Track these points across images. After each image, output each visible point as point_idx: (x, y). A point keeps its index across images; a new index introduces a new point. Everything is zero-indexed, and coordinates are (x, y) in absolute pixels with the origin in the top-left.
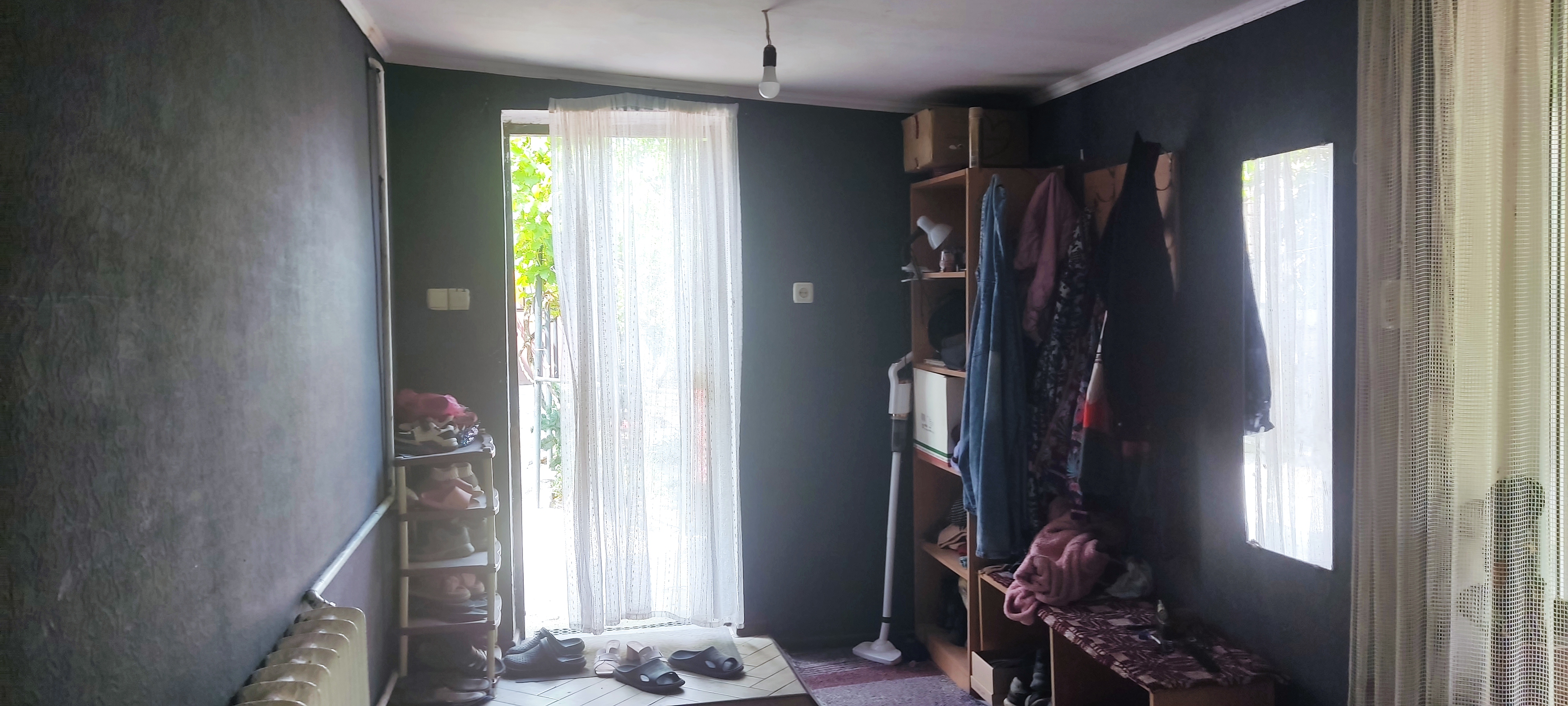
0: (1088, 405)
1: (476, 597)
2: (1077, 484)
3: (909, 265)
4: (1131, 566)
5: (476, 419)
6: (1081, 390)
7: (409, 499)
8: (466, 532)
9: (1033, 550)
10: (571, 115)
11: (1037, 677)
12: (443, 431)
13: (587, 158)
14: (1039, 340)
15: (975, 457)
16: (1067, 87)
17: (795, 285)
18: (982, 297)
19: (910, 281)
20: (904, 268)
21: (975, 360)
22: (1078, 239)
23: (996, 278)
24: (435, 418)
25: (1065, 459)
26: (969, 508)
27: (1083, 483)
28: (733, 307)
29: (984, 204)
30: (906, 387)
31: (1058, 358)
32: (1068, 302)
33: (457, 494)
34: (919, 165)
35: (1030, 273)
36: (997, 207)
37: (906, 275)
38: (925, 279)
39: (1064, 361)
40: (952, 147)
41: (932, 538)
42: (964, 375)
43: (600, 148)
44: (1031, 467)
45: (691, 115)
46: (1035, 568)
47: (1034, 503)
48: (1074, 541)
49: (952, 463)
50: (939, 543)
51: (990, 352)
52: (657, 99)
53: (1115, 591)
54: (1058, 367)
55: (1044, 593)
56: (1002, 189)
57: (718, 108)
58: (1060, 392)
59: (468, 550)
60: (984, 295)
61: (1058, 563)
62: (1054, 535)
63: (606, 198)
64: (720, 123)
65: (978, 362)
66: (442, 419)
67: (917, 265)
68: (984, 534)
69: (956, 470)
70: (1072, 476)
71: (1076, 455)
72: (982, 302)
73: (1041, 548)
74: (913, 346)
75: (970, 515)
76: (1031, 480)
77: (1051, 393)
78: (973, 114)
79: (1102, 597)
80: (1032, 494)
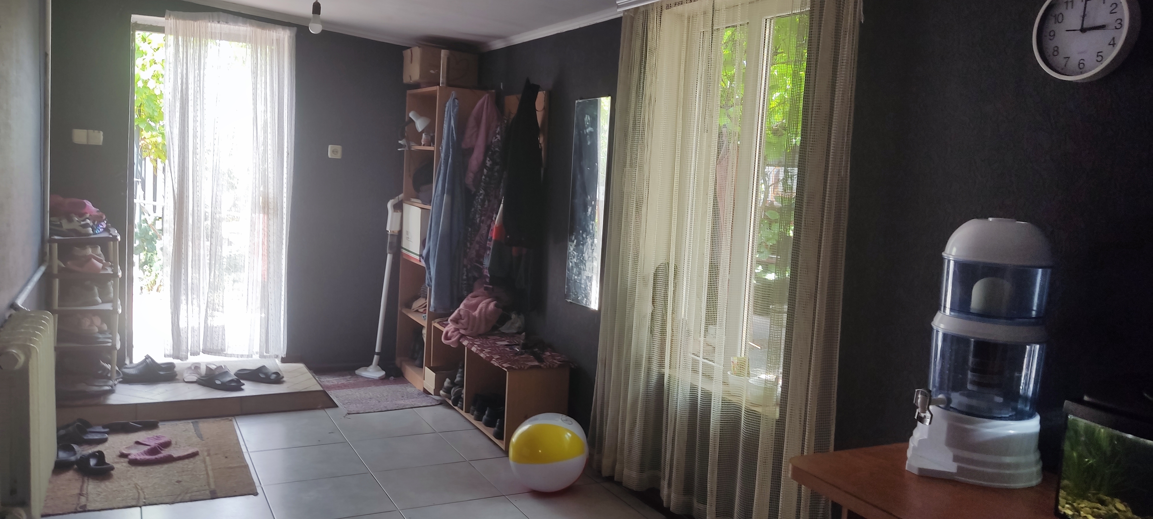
0: (496, 227)
1: (101, 332)
2: (487, 271)
3: (404, 140)
4: (513, 316)
5: (104, 217)
6: (493, 219)
7: (59, 266)
8: (96, 290)
9: (462, 306)
10: (181, 23)
11: (459, 377)
12: (82, 223)
13: (191, 51)
14: (474, 190)
15: (433, 255)
16: (499, 45)
17: (330, 147)
18: (442, 162)
19: (404, 150)
20: (400, 142)
21: (436, 199)
22: (498, 134)
23: (451, 152)
24: (76, 214)
25: (483, 257)
26: (429, 285)
27: (490, 269)
28: (288, 157)
29: (447, 108)
30: (399, 214)
31: (483, 201)
32: (491, 169)
33: (93, 264)
34: (412, 79)
35: (471, 151)
36: (453, 111)
37: (401, 146)
38: (412, 149)
39: (486, 203)
40: (432, 71)
41: (409, 306)
42: (430, 207)
43: (200, 46)
44: (465, 262)
45: (264, 32)
46: (461, 316)
47: (465, 282)
48: (484, 302)
49: (422, 260)
50: (412, 308)
51: (445, 195)
52: (241, 18)
53: (504, 329)
54: (483, 206)
55: (464, 329)
56: (456, 101)
57: (283, 29)
58: (483, 220)
59: (97, 301)
60: (444, 162)
61: (473, 314)
62: (474, 299)
63: (202, 79)
64: (284, 38)
65: (438, 200)
66: (81, 215)
67: (408, 141)
68: (435, 299)
69: (423, 264)
70: (486, 266)
71: (489, 255)
72: (442, 165)
73: (465, 306)
74: (404, 191)
75: (430, 289)
76: (465, 269)
77: (478, 220)
78: (444, 53)
79: (497, 332)
80: (465, 277)
